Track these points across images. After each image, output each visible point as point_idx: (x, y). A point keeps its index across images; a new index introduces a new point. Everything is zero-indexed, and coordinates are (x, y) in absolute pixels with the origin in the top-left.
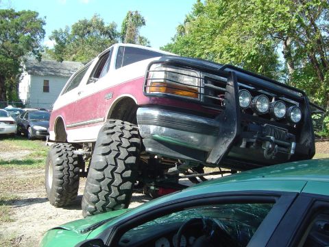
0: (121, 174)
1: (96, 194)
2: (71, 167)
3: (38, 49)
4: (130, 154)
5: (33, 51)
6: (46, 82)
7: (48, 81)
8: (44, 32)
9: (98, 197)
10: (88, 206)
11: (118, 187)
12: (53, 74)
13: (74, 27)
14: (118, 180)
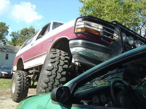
0: (61, 73)
1: (47, 83)
2: (25, 82)
3: (4, 39)
4: (65, 63)
5: (2, 41)
6: (7, 55)
7: (8, 54)
8: (8, 32)
9: (48, 85)
10: (41, 90)
11: (59, 80)
12: (11, 51)
13: (21, 31)
14: (59, 76)
